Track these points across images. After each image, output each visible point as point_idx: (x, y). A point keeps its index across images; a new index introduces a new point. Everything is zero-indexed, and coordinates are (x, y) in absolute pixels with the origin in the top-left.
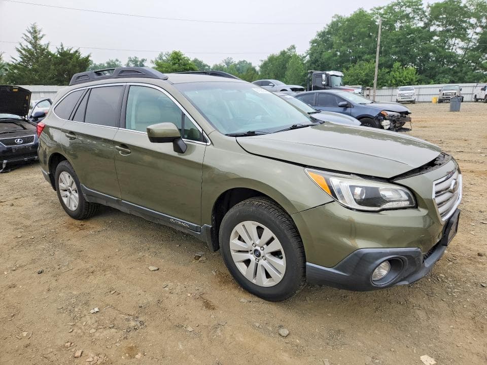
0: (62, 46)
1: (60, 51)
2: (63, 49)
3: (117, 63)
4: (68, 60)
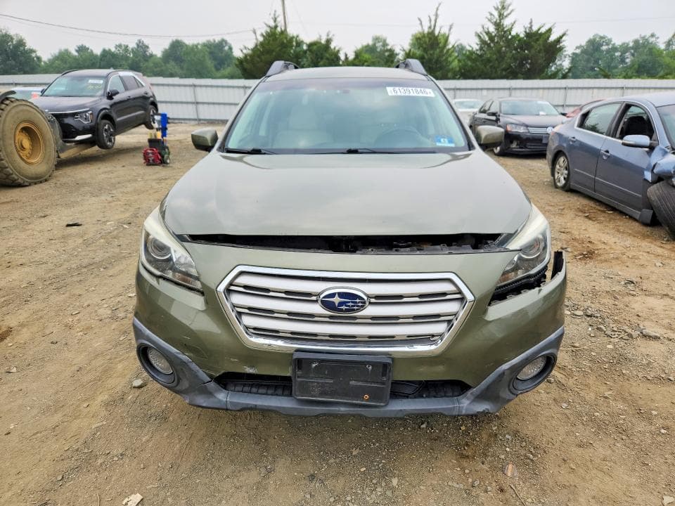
0: (531, 23)
1: (528, 31)
2: (531, 27)
3: (652, 40)
4: (533, 43)
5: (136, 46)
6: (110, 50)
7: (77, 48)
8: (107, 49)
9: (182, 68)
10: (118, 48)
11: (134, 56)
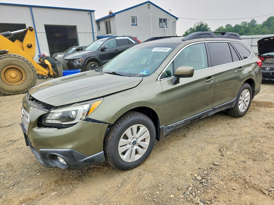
5: (250, 22)
6: (238, 25)
7: (226, 26)
8: (237, 24)
9: (270, 29)
10: (242, 23)
11: (248, 26)
